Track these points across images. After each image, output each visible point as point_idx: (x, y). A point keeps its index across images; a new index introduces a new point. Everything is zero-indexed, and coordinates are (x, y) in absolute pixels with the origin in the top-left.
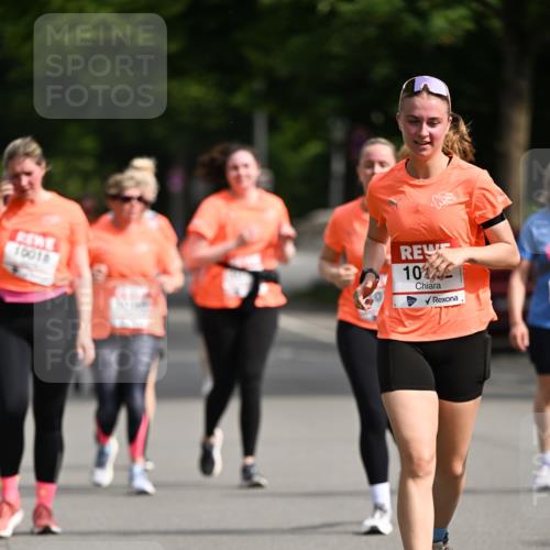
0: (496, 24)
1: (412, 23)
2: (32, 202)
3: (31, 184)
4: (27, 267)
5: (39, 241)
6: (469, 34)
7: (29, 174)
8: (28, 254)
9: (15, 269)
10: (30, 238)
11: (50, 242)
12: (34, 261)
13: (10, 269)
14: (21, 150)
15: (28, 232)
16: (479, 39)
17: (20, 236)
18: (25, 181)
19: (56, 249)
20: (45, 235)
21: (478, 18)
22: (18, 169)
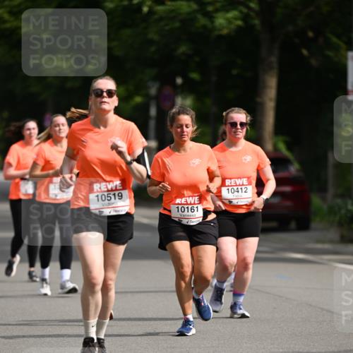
0: (257, 22)
1: (202, 21)
6: (239, 27)
16: (245, 31)
21: (245, 18)
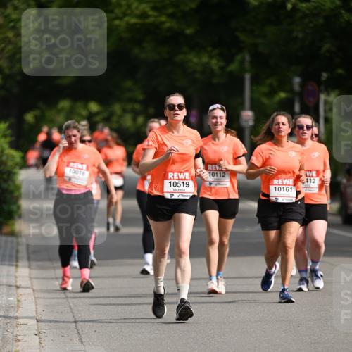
2: (76, 149)
3: (75, 140)
4: (75, 178)
5: (80, 166)
7: (75, 136)
8: (75, 172)
9: (70, 179)
10: (76, 165)
11: (85, 167)
12: (78, 175)
13: (67, 179)
14: (72, 126)
15: (74, 162)
17: (71, 164)
18: (73, 139)
19: (87, 169)
20: (82, 164)
22: (70, 133)
